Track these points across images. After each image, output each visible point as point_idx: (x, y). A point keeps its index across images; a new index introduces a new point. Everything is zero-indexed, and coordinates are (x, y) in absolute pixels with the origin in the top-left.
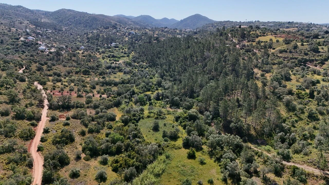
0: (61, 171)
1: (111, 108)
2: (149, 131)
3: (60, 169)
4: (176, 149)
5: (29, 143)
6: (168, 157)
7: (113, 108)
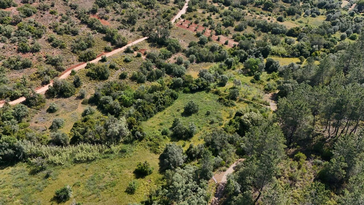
0: (53, 100)
1: (208, 62)
2: (178, 111)
3: (56, 98)
4: (151, 150)
5: (77, 64)
6: (123, 151)
7: (211, 62)
